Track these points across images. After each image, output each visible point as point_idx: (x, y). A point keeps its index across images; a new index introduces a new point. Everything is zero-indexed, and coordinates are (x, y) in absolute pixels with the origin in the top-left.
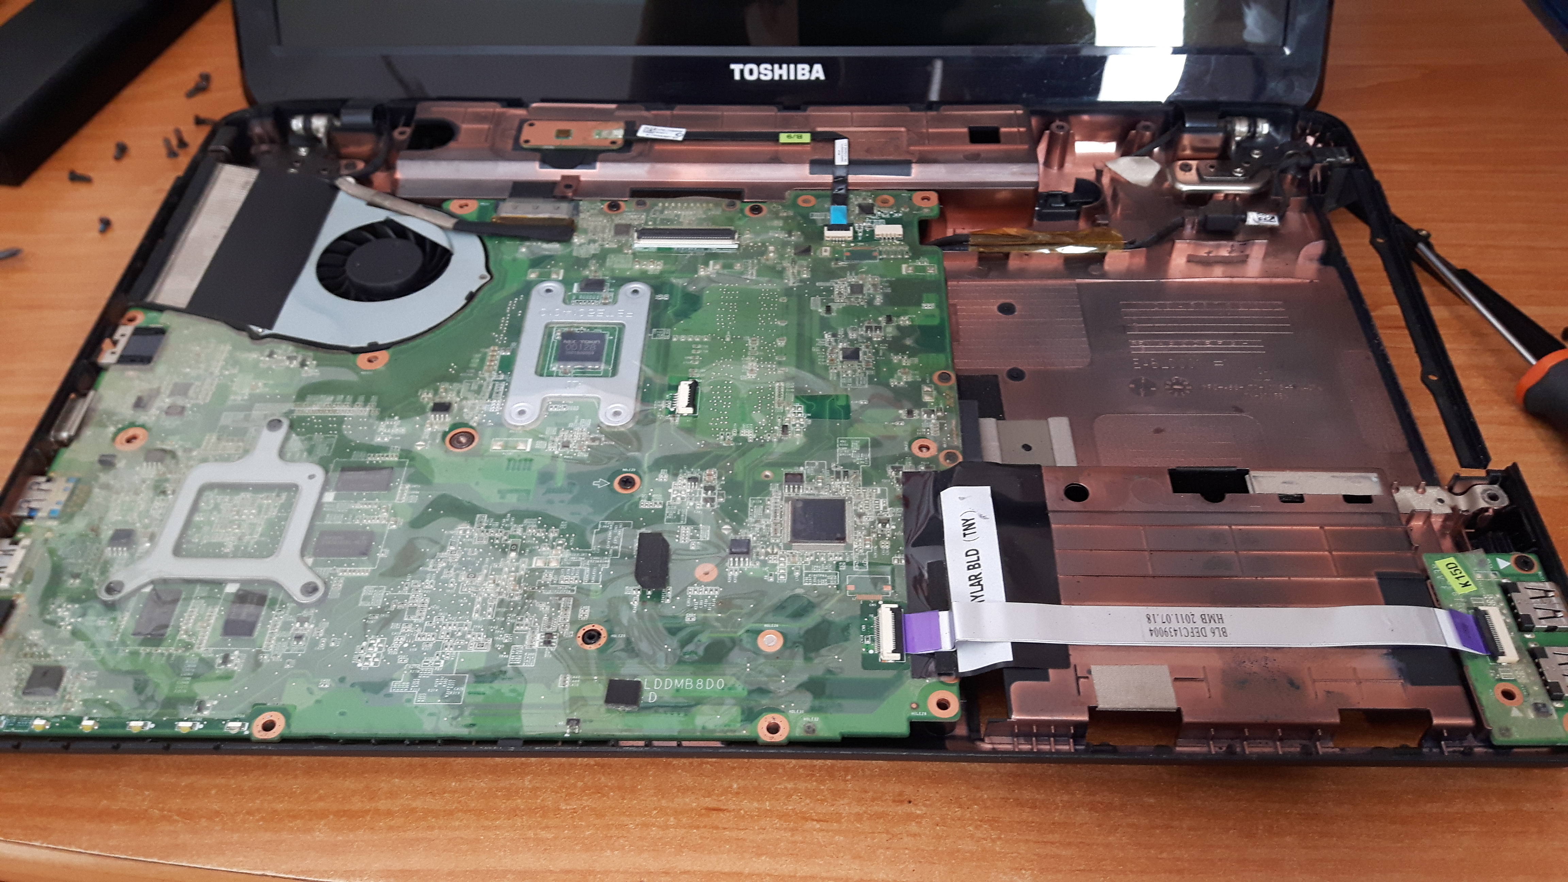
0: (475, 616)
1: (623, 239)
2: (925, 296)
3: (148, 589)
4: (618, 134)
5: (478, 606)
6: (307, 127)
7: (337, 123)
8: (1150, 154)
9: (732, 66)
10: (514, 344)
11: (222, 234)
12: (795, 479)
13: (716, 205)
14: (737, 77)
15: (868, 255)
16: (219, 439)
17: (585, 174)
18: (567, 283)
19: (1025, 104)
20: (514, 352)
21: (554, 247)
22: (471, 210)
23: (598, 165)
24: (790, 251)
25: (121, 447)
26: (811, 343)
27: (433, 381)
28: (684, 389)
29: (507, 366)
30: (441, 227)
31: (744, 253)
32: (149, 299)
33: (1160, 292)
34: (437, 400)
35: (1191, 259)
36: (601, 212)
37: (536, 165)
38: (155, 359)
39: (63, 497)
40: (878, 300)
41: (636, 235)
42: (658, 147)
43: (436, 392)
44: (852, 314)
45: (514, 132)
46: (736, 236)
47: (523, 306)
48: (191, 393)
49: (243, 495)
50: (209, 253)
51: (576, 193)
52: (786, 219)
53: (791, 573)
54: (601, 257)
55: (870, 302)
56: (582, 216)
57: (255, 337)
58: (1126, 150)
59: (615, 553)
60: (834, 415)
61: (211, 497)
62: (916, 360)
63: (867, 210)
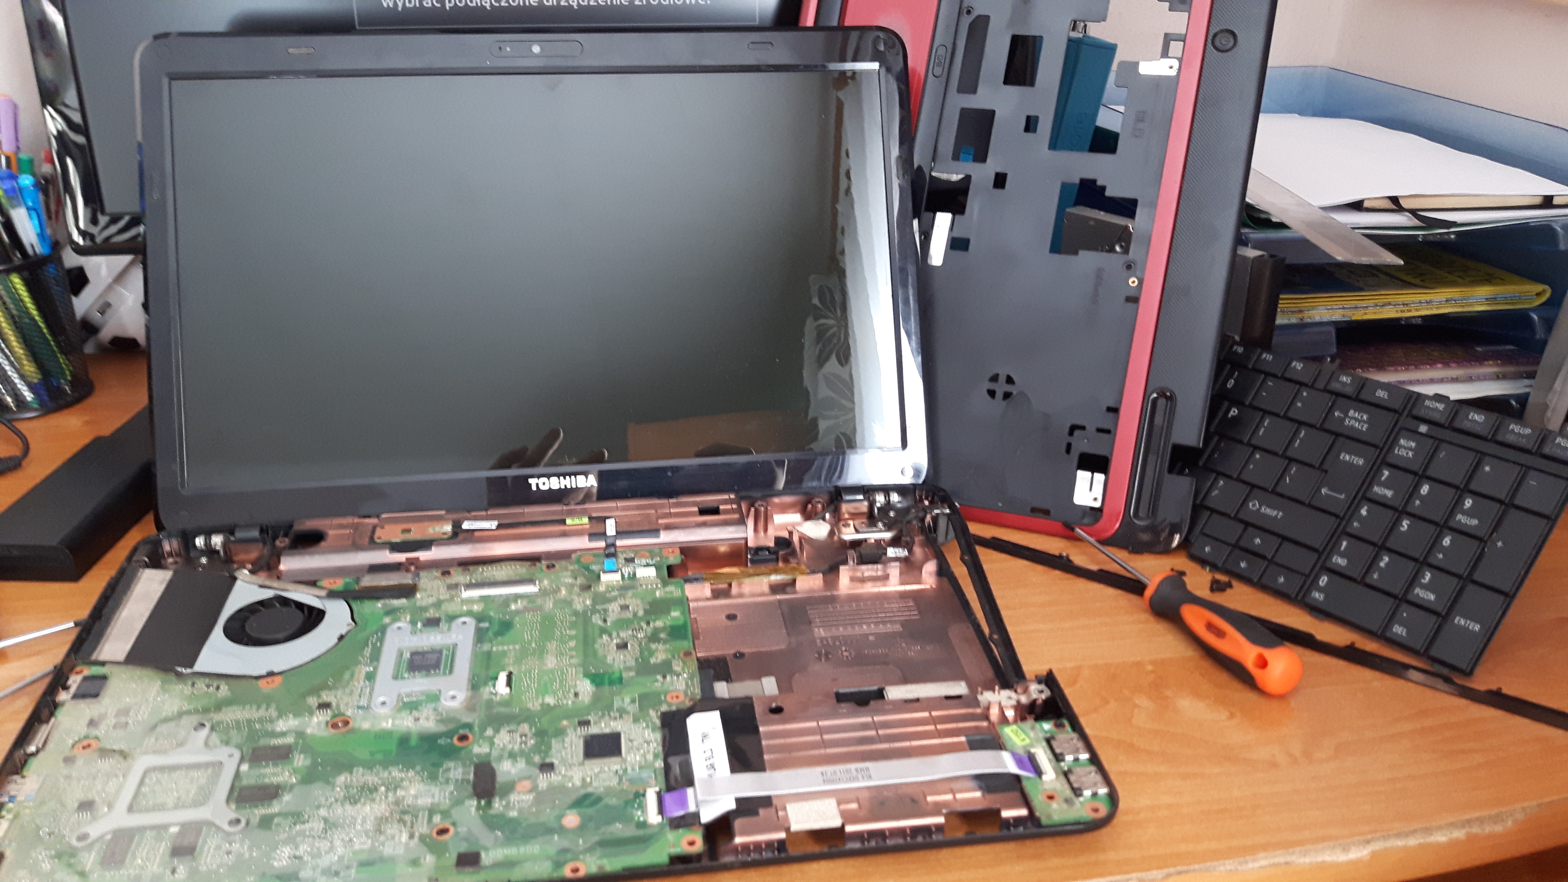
0: (359, 827)
1: (453, 593)
2: (672, 608)
3: (109, 837)
4: (448, 528)
5: (359, 821)
6: (208, 543)
7: (232, 538)
8: (824, 519)
9: (531, 481)
10: (375, 663)
11: (147, 614)
12: (585, 723)
13: (522, 566)
14: (534, 488)
15: (633, 587)
16: (157, 739)
17: (423, 555)
18: (413, 623)
19: (736, 492)
20: (375, 668)
21: (403, 601)
22: (339, 584)
23: (433, 548)
24: (576, 589)
25: (78, 751)
26: (594, 642)
27: (315, 691)
28: (503, 677)
29: (371, 677)
30: (318, 597)
31: (544, 593)
32: (94, 657)
33: (833, 599)
34: (320, 701)
35: (853, 579)
36: (436, 578)
37: (387, 552)
38: (102, 693)
39: (36, 786)
40: (641, 613)
41: (463, 588)
42: (476, 534)
43: (319, 696)
44: (622, 624)
45: (369, 534)
46: (537, 582)
47: (381, 640)
48: (131, 714)
49: (178, 772)
50: (139, 626)
51: (417, 568)
52: (572, 571)
53: (584, 780)
54: (438, 604)
55: (635, 614)
56: (422, 581)
57: (179, 675)
58: (808, 516)
59: (457, 780)
60: (611, 683)
61: (154, 776)
62: (668, 646)
63: (629, 561)
